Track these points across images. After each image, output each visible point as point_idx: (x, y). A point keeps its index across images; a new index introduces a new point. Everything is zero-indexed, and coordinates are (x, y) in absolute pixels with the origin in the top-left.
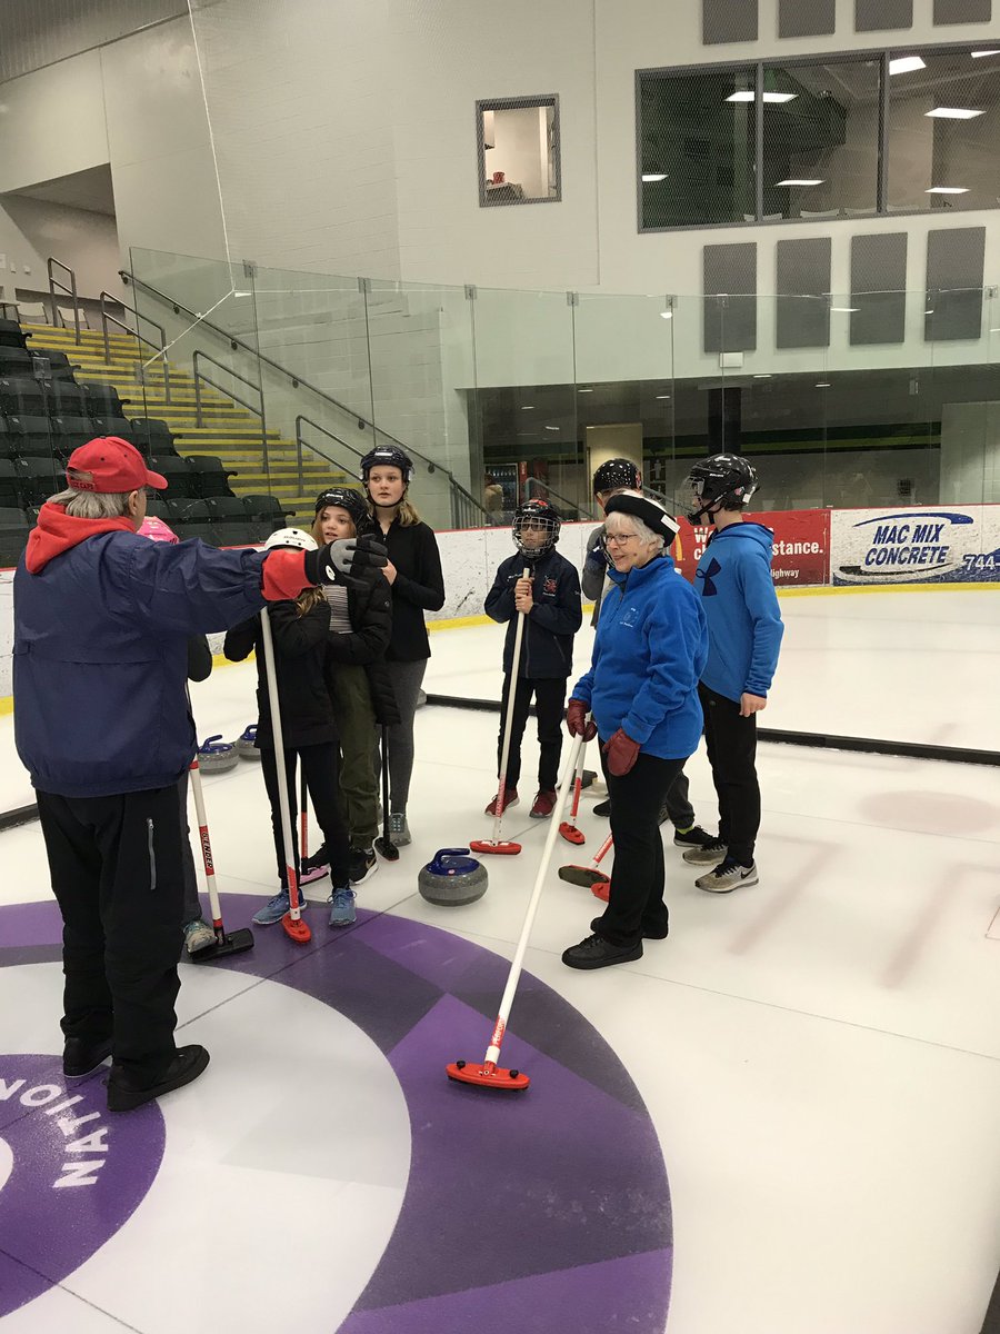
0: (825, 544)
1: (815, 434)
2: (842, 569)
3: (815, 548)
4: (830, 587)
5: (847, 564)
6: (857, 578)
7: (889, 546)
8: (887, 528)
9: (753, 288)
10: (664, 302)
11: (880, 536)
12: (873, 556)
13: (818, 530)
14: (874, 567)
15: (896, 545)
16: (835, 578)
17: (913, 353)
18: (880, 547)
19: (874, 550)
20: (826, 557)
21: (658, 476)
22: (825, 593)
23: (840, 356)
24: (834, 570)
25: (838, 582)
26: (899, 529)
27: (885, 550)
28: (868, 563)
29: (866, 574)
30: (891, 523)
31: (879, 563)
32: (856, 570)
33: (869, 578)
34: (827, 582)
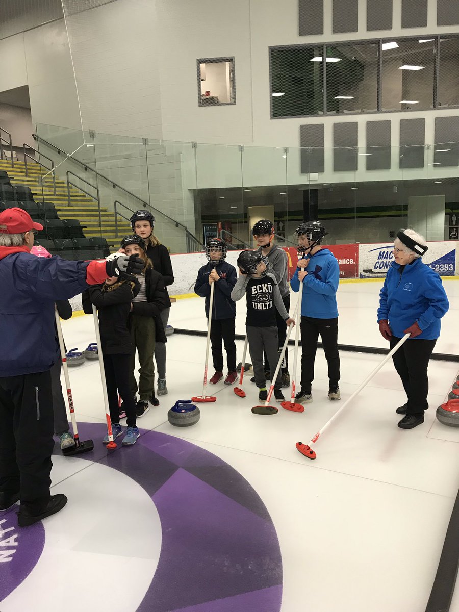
0: (356, 260)
1: (351, 210)
2: (364, 271)
3: (351, 261)
4: (359, 279)
5: (366, 269)
6: (371, 275)
7: (385, 260)
8: (384, 252)
9: (322, 144)
10: (283, 150)
11: (381, 256)
12: (378, 265)
13: (353, 253)
14: (378, 270)
15: (388, 260)
16: (361, 275)
17: (395, 174)
18: (381, 261)
19: (378, 262)
20: (357, 265)
21: (281, 229)
22: (356, 282)
23: (362, 175)
24: (360, 271)
25: (362, 277)
26: (389, 252)
27: (383, 262)
28: (376, 268)
29: (375, 273)
30: (386, 250)
31: (380, 268)
32: (370, 271)
33: (376, 275)
34: (357, 277)
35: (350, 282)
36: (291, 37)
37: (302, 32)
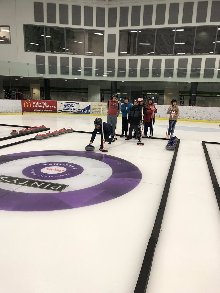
0: (56, 106)
2: (59, 110)
3: (54, 107)
4: (57, 113)
5: (60, 110)
6: (62, 112)
7: (67, 107)
8: (66, 104)
10: (27, 64)
11: (65, 105)
12: (64, 109)
13: (55, 104)
14: (64, 110)
15: (68, 107)
16: (58, 112)
18: (65, 107)
19: (64, 108)
20: (56, 108)
21: (43, 94)
22: (57, 114)
24: (58, 111)
25: (58, 113)
26: (68, 104)
27: (66, 108)
28: (63, 110)
29: (63, 111)
30: (67, 104)
31: (65, 110)
32: (61, 111)
33: (64, 112)
34: (57, 112)
35: (54, 114)
36: (32, 21)
37: (36, 20)
